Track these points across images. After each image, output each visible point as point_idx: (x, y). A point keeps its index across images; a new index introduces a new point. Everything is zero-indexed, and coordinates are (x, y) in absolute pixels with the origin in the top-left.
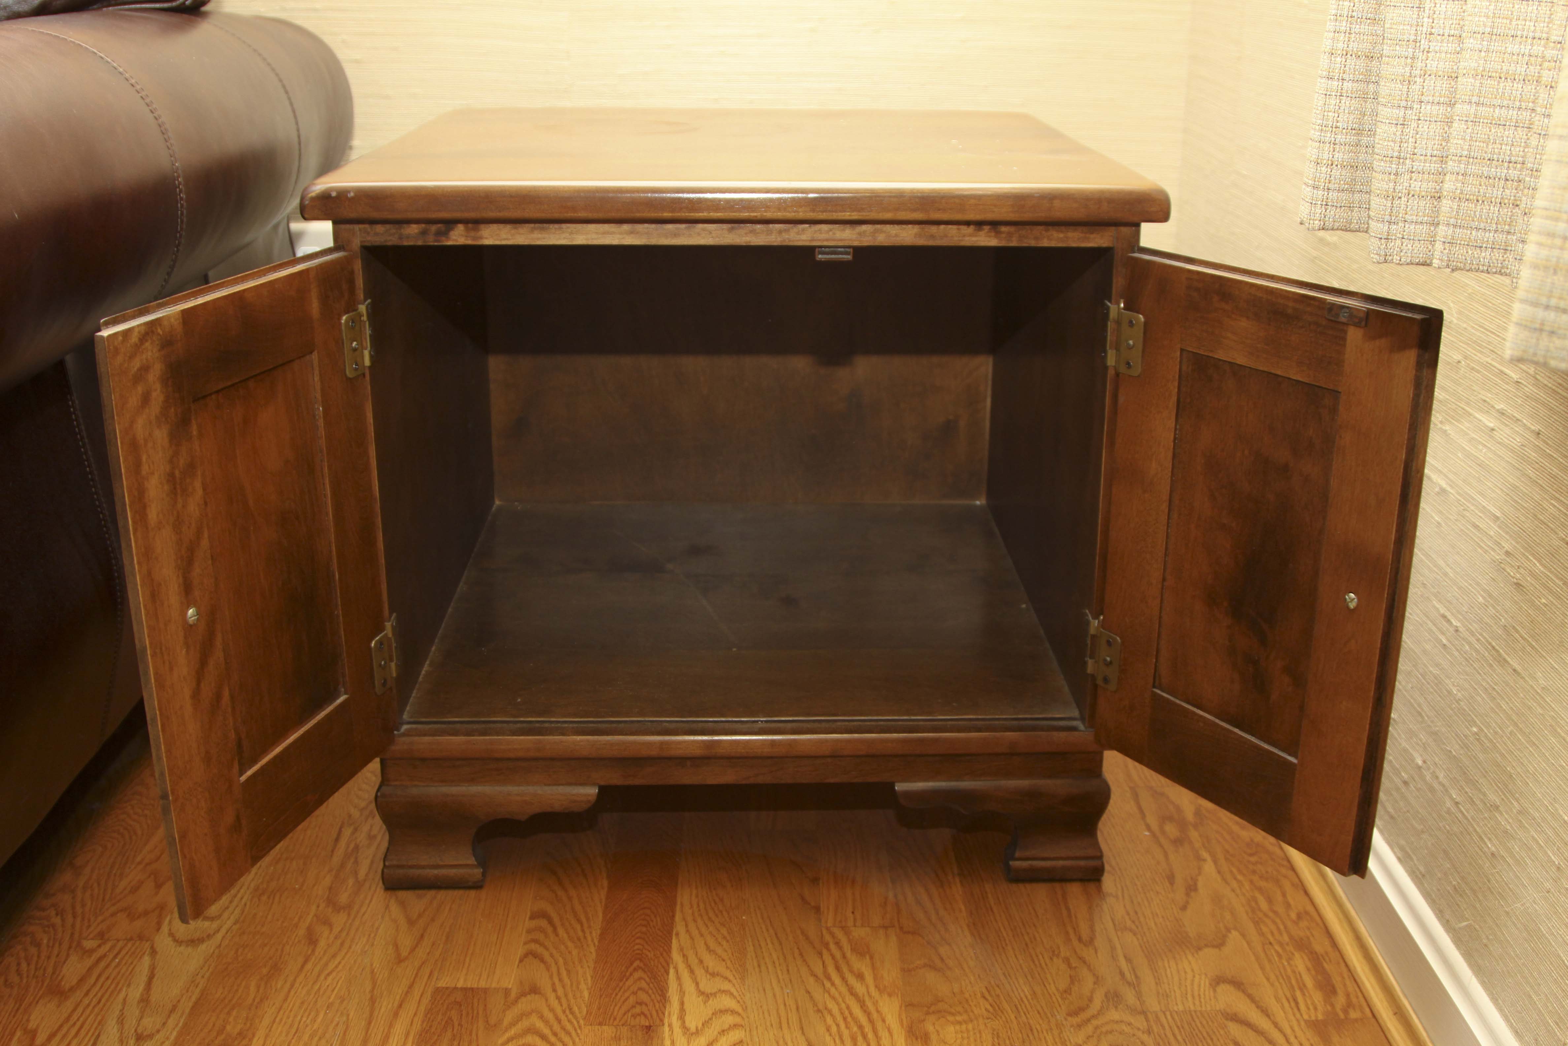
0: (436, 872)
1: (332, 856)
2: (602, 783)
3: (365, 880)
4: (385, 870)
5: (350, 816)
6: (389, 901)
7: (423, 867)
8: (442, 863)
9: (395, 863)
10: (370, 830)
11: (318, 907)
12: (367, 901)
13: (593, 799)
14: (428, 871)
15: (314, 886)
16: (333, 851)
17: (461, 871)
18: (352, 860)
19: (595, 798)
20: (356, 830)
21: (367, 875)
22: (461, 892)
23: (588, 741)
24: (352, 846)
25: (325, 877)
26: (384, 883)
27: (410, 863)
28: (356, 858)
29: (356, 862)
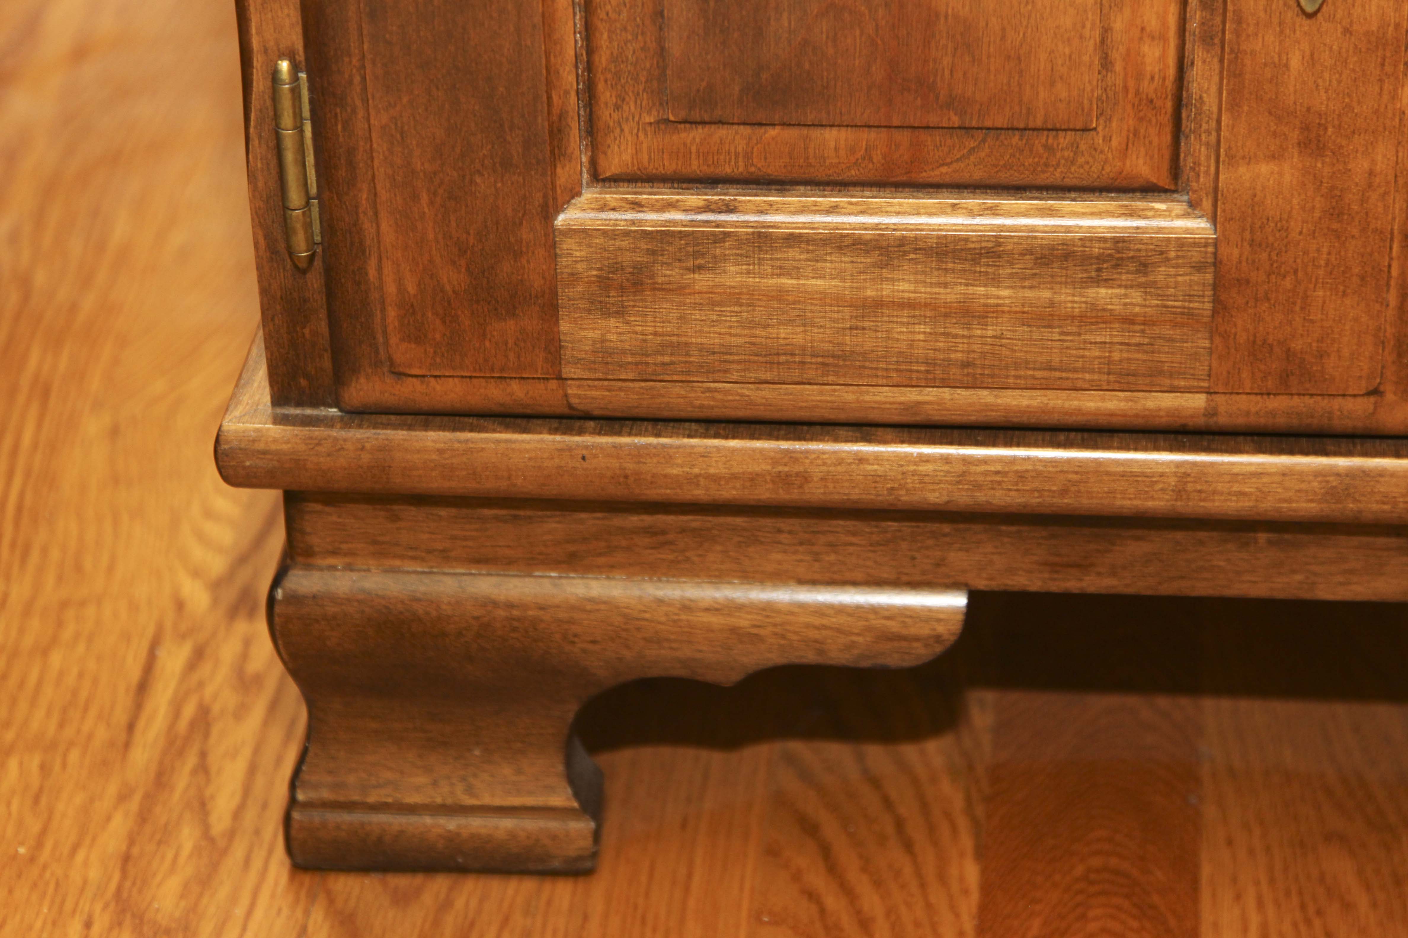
0: (451, 824)
1: (127, 745)
2: (981, 584)
3: (231, 834)
4: (296, 815)
5: (180, 605)
6: (307, 913)
7: (412, 809)
8: (469, 801)
9: (326, 794)
10: (244, 656)
11: (88, 925)
12: (239, 911)
13: (953, 628)
14: (428, 820)
15: (75, 849)
16: (131, 727)
17: (530, 825)
18: (191, 760)
19: (956, 626)
20: (199, 655)
21: (237, 814)
22: (528, 885)
23: (946, 459)
24: (189, 711)
25: (109, 818)
26: (289, 849)
27: (371, 799)
28: (203, 755)
29: (203, 768)
